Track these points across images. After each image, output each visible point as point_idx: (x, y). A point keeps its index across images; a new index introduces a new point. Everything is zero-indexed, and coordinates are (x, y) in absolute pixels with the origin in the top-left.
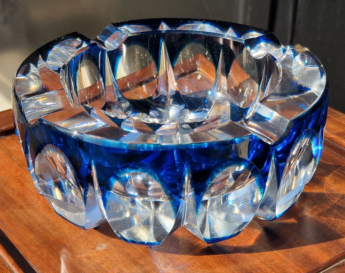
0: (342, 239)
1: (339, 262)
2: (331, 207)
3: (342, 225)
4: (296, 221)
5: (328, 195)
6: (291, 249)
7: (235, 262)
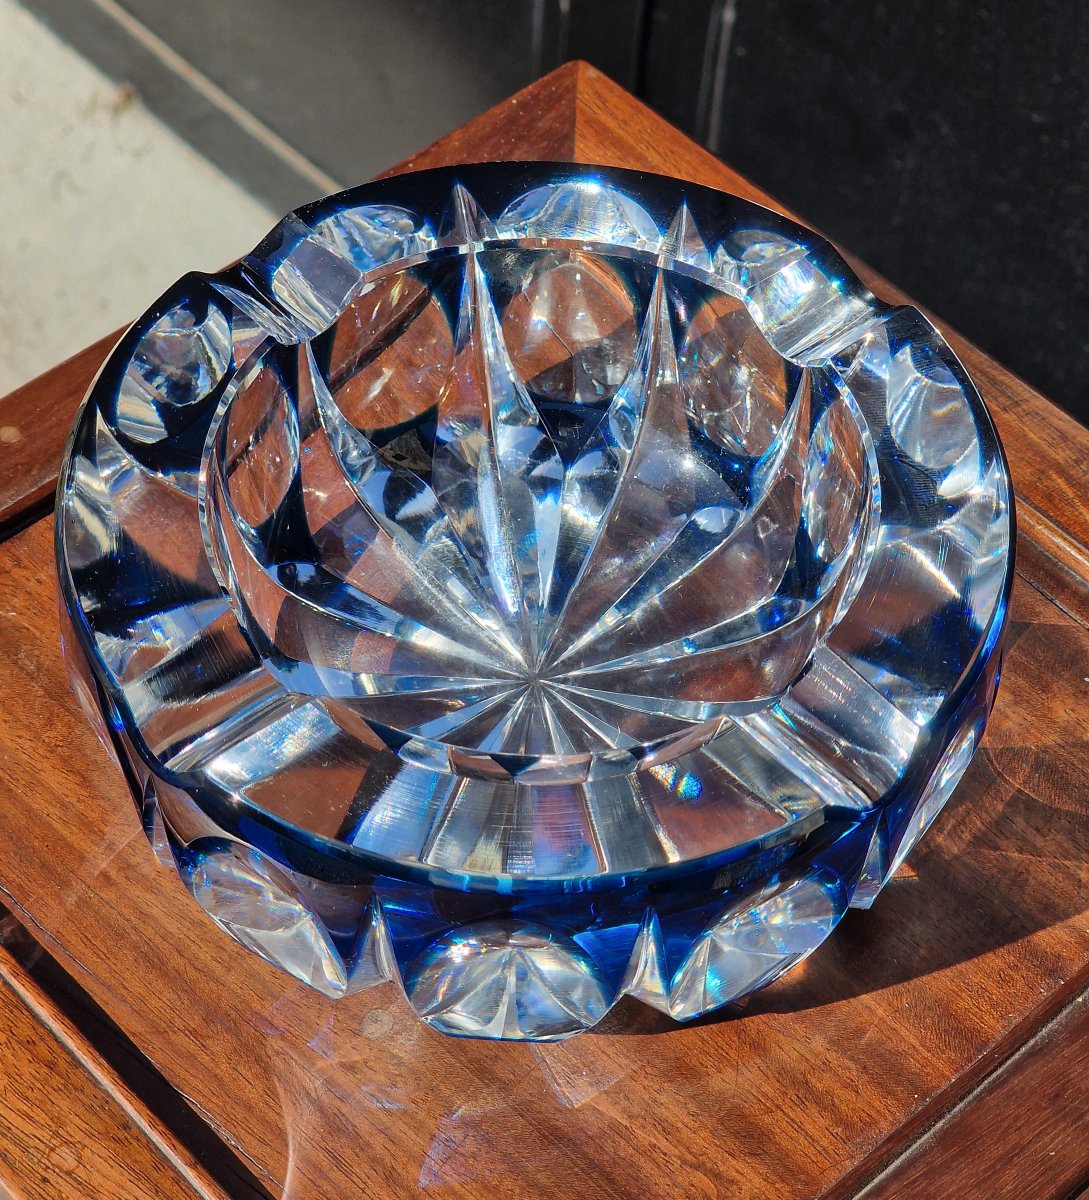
0: (1041, 933)
1: (1040, 1034)
2: (1008, 804)
3: (1041, 877)
4: (913, 874)
5: (996, 756)
6: (906, 984)
7: (758, 1047)
